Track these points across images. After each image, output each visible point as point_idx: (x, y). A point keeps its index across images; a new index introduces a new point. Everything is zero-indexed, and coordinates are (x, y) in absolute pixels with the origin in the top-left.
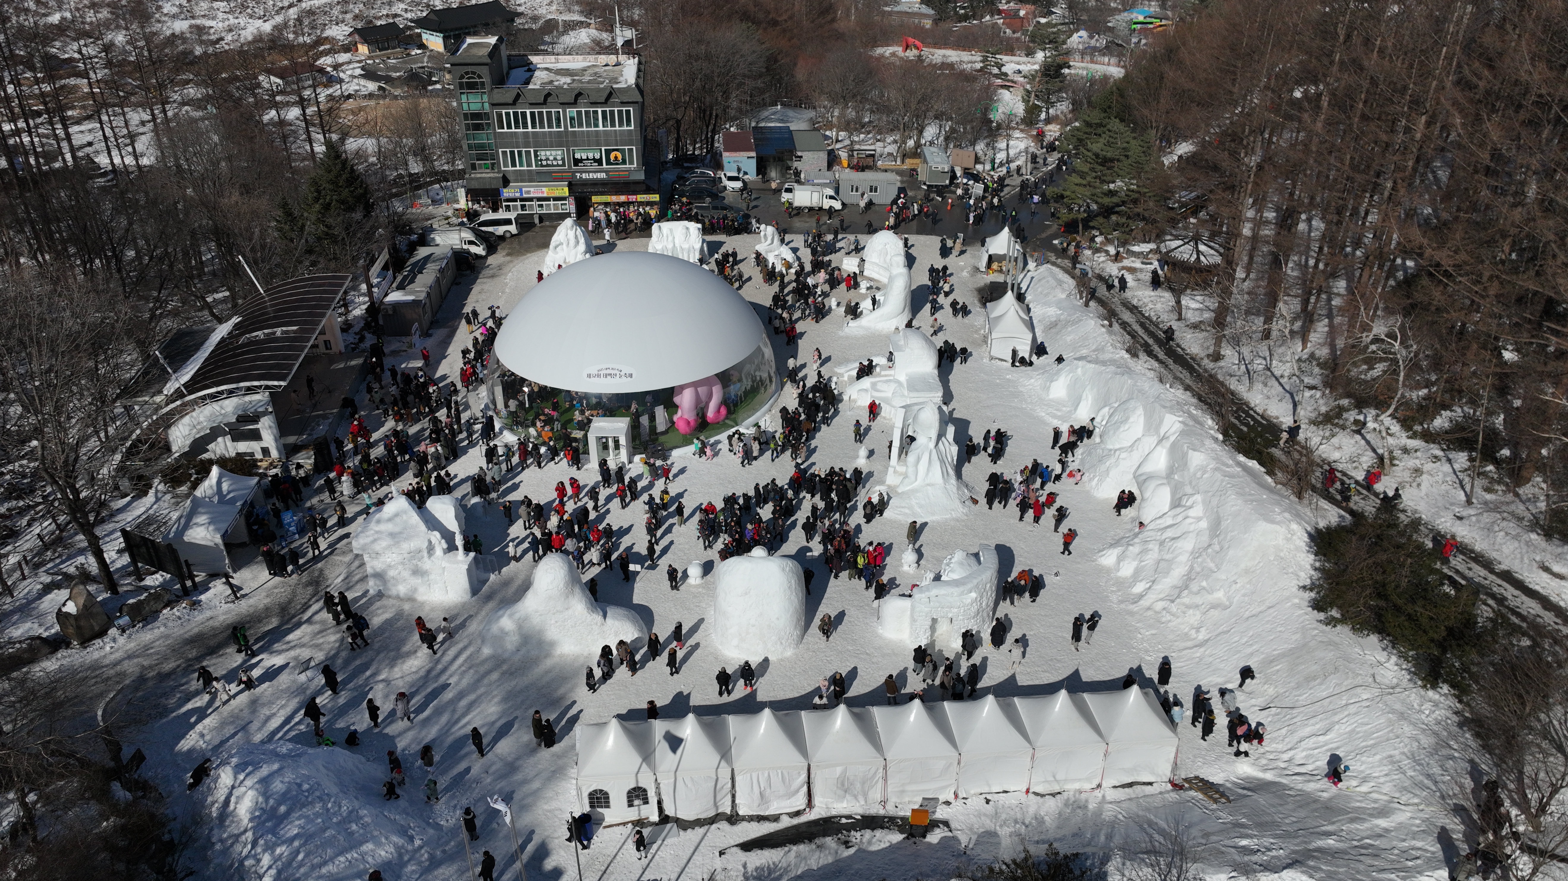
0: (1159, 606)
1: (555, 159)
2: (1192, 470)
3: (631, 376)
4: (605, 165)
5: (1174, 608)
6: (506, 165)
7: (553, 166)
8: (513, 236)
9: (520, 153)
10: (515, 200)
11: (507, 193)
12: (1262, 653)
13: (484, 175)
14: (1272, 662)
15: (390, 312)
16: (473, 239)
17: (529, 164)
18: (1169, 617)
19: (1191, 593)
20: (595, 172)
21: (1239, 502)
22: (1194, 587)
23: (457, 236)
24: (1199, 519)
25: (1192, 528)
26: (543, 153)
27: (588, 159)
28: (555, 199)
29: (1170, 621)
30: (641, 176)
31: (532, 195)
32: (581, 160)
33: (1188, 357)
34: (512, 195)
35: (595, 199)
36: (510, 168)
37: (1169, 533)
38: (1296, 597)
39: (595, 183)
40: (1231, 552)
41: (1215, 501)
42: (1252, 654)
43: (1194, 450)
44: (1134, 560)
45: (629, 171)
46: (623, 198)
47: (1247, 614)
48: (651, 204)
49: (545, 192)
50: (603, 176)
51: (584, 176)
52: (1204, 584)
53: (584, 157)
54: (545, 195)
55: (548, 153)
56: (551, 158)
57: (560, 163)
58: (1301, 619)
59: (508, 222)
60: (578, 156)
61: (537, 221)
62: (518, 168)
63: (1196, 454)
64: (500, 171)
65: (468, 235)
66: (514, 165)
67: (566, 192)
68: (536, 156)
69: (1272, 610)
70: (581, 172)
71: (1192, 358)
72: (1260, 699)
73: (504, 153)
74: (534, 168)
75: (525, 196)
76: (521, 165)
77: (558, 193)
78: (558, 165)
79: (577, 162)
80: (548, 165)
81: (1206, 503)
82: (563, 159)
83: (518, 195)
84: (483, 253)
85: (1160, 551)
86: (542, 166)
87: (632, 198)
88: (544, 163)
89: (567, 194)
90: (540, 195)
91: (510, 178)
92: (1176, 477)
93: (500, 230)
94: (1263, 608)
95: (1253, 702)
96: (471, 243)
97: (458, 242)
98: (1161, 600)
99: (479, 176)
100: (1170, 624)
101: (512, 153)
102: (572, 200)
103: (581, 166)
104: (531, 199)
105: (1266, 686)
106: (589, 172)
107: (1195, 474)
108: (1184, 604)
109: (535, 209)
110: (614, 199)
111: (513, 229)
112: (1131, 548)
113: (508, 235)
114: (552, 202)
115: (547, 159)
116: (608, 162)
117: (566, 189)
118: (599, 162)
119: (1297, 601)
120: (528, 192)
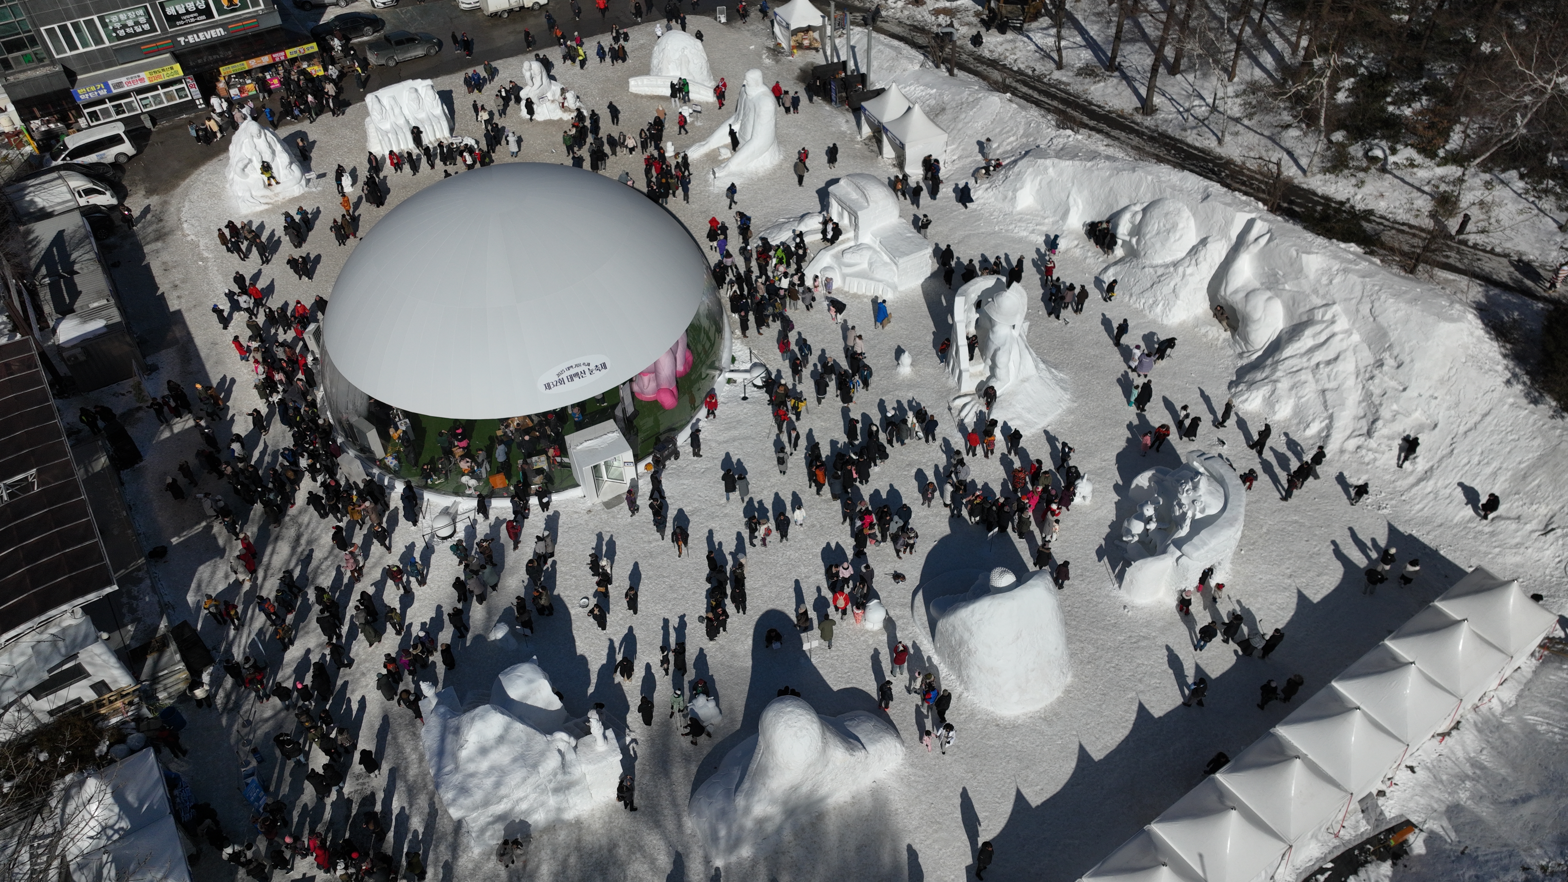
0: (1352, 444)
1: (137, 23)
2: (1312, 276)
3: (604, 366)
4: (217, 17)
5: (1372, 443)
6: (60, 50)
7: (136, 34)
8: (130, 158)
9: (76, 26)
10: (101, 102)
11: (83, 94)
12: (1507, 469)
13: (30, 74)
14: (1525, 477)
15: (82, 358)
16: (90, 185)
17: (98, 40)
18: (1370, 456)
19: (1387, 422)
20: (206, 29)
21: (1402, 305)
22: (1385, 413)
23: (65, 189)
24: (1348, 333)
25: (1345, 345)
26: (114, 18)
27: (188, 12)
28: (165, 85)
29: (1375, 460)
30: (276, 20)
31: (126, 88)
32: (178, 17)
33: (1114, 115)
34: (93, 96)
35: (223, 70)
36: (69, 53)
37: (1320, 356)
38: (1509, 396)
39: (212, 46)
40: (1417, 365)
41: (1365, 309)
42: (1495, 474)
43: (1309, 253)
44: (1289, 397)
45: (256, 16)
46: (266, 60)
47: (1462, 429)
48: (309, 58)
49: (146, 78)
50: (219, 32)
51: (191, 39)
52: (1395, 407)
53: (182, 11)
54: (147, 83)
55: (123, 17)
56: (130, 23)
57: (147, 27)
58: (1531, 421)
59: (115, 140)
60: (170, 11)
61: (148, 124)
62: (81, 50)
63: (1312, 257)
64: (53, 62)
65: (79, 183)
66: (73, 47)
67: (177, 70)
68: (105, 25)
69: (1489, 419)
70: (185, 35)
71: (1119, 116)
72: (1535, 522)
73: (51, 32)
74: (107, 44)
75: (115, 91)
76: (85, 45)
77: (165, 76)
78: (144, 32)
79: (173, 20)
80: (128, 36)
81: (1354, 314)
82: (149, 20)
83: (103, 92)
84: (114, 201)
85: (1317, 381)
86: (119, 38)
87: (279, 56)
88: (122, 33)
89: (181, 74)
90: (140, 85)
91: (74, 67)
92: (1287, 287)
93: (109, 155)
94: (1477, 418)
95: (1529, 527)
96: (88, 192)
97: (69, 196)
98: (1349, 438)
99: (22, 77)
100: (1377, 463)
101: (64, 29)
102: (191, 81)
103: (180, 27)
104: (126, 95)
105: (1534, 507)
106: (197, 32)
107: (1319, 281)
108: (1384, 437)
109: (138, 106)
110: (253, 63)
111: (127, 148)
112: (1279, 385)
113: (123, 160)
114: (161, 91)
115: (124, 27)
116: (221, 11)
117: (177, 67)
118: (207, 13)
119: (1511, 400)
120: (119, 85)
